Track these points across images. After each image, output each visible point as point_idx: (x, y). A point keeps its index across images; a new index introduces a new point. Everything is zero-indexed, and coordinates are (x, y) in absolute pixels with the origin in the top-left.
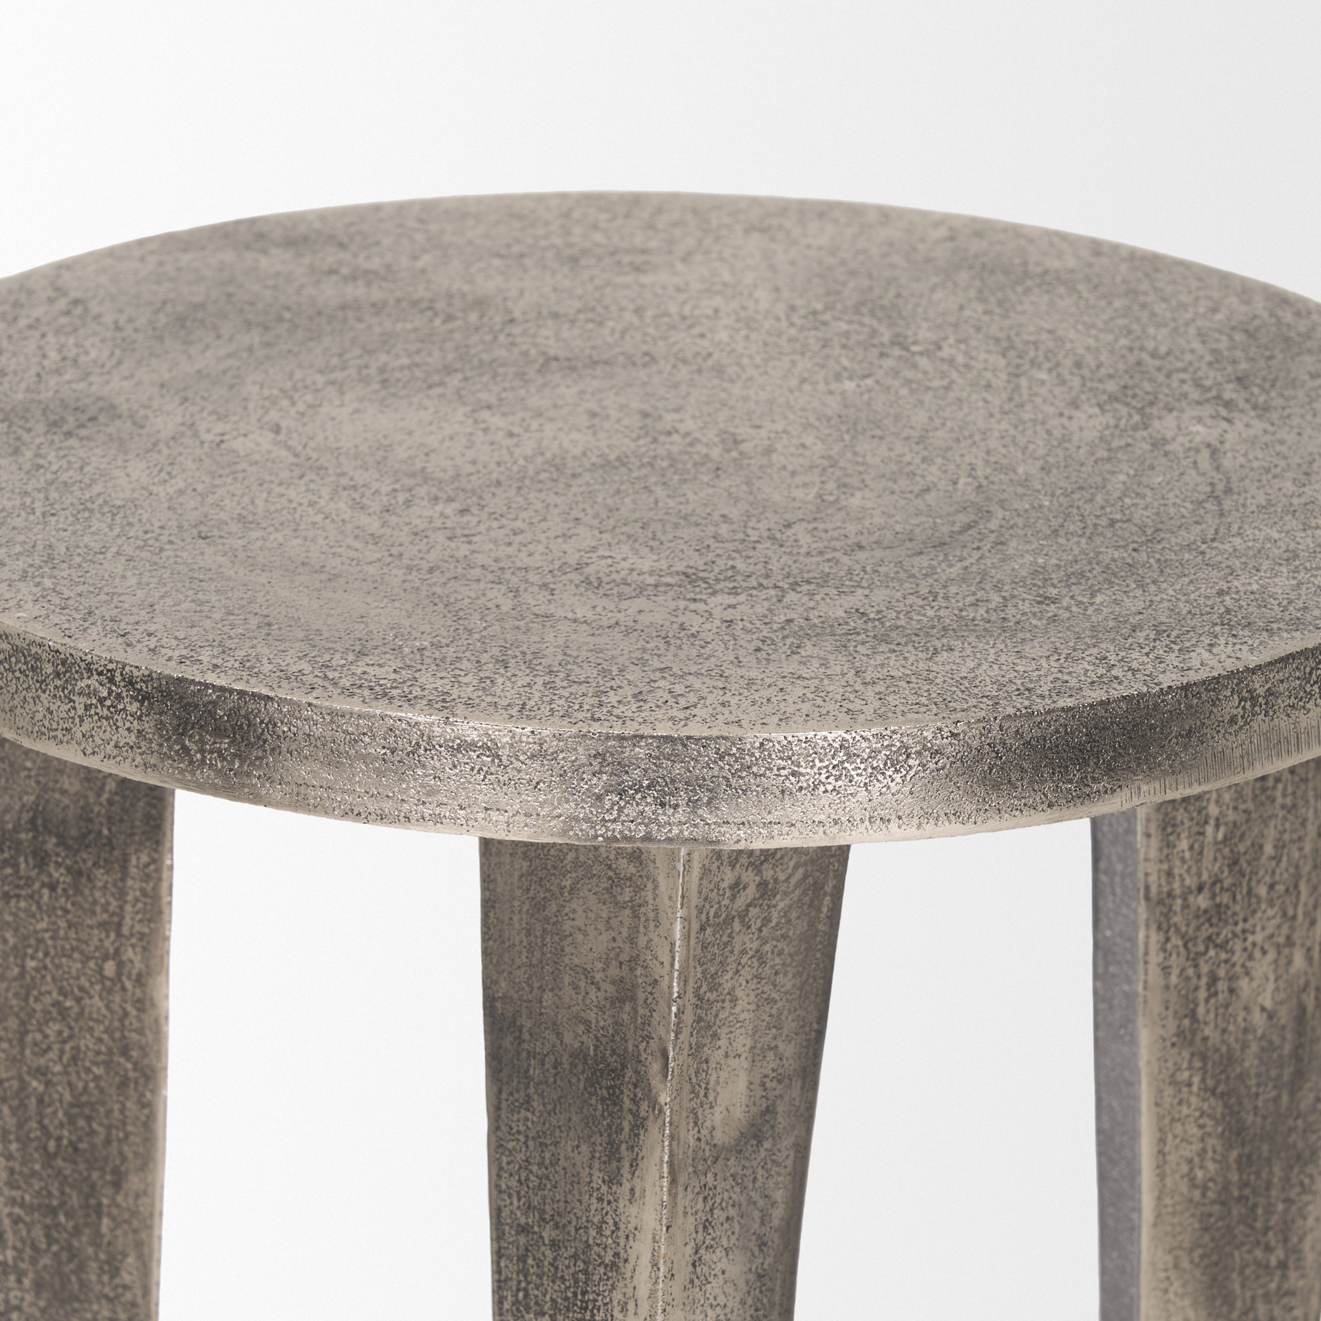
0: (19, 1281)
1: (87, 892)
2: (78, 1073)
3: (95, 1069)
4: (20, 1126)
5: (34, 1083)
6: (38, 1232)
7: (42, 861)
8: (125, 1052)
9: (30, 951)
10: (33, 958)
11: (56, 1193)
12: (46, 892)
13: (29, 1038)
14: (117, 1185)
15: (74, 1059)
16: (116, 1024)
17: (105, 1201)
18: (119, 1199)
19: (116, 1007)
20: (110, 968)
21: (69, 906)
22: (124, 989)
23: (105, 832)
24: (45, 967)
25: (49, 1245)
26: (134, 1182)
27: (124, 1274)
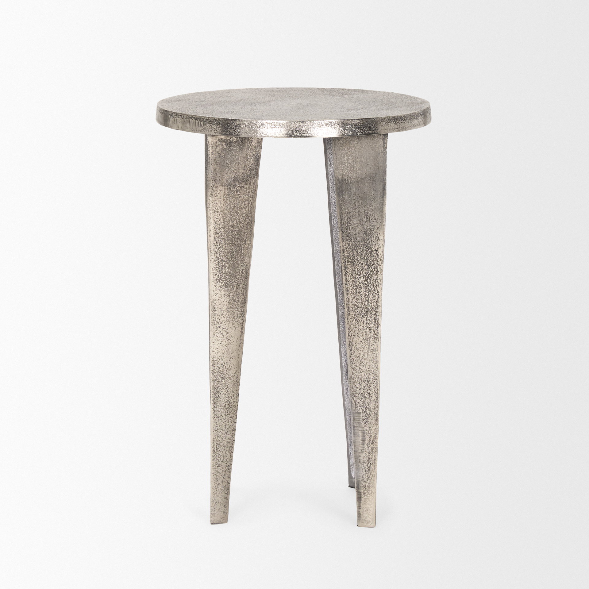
0: (225, 268)
1: (243, 190)
2: (239, 224)
3: (243, 222)
4: (228, 237)
5: (231, 228)
6: (230, 257)
7: (235, 186)
8: (248, 218)
9: (232, 204)
10: (232, 205)
11: (234, 248)
12: (236, 192)
13: (231, 220)
14: (245, 243)
15: (239, 222)
16: (247, 213)
17: (243, 247)
18: (245, 246)
19: (247, 210)
20: (246, 203)
21: (240, 193)
22: (249, 206)
23: (247, 178)
24: (235, 206)
25: (232, 259)
26: (248, 242)
27: (245, 260)
